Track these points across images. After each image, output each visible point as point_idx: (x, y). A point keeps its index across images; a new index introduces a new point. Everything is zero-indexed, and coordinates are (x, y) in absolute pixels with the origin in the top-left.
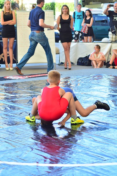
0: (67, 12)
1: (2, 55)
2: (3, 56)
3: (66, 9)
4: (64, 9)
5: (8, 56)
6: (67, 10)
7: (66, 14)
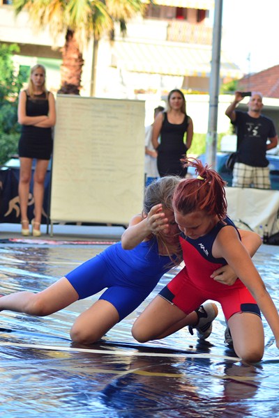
0: (180, 106)
1: (16, 200)
2: (18, 204)
3: (179, 98)
4: (174, 98)
5: (30, 204)
6: (181, 101)
7: (177, 110)
